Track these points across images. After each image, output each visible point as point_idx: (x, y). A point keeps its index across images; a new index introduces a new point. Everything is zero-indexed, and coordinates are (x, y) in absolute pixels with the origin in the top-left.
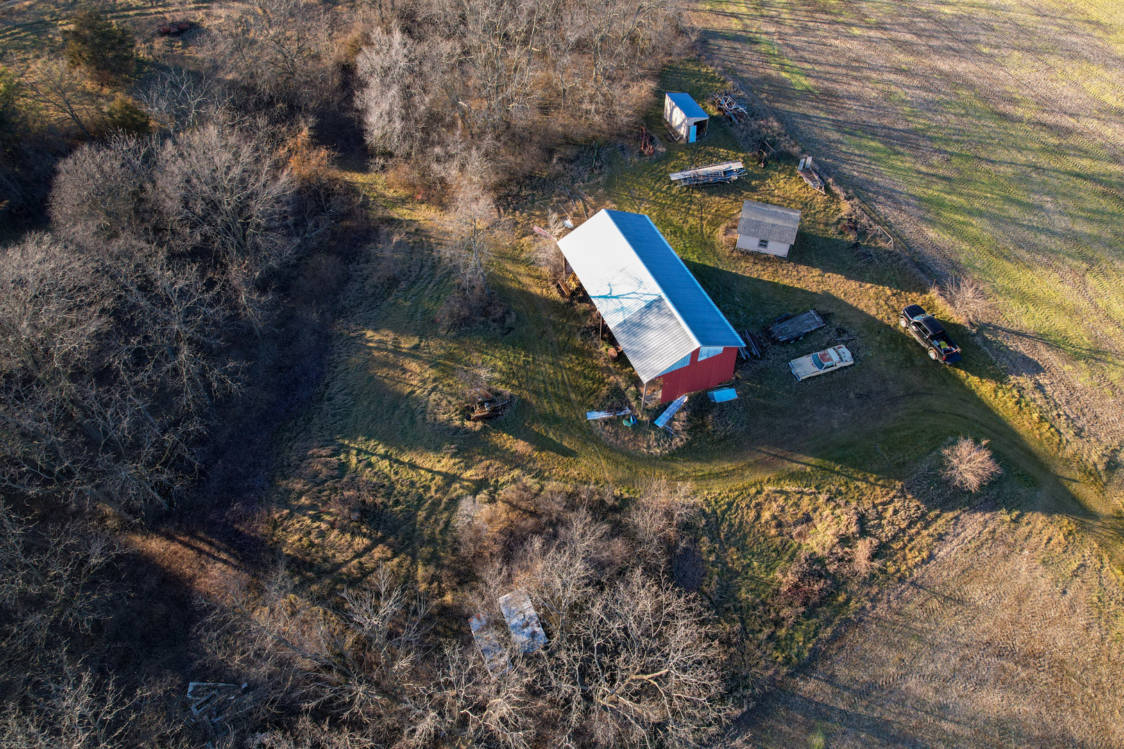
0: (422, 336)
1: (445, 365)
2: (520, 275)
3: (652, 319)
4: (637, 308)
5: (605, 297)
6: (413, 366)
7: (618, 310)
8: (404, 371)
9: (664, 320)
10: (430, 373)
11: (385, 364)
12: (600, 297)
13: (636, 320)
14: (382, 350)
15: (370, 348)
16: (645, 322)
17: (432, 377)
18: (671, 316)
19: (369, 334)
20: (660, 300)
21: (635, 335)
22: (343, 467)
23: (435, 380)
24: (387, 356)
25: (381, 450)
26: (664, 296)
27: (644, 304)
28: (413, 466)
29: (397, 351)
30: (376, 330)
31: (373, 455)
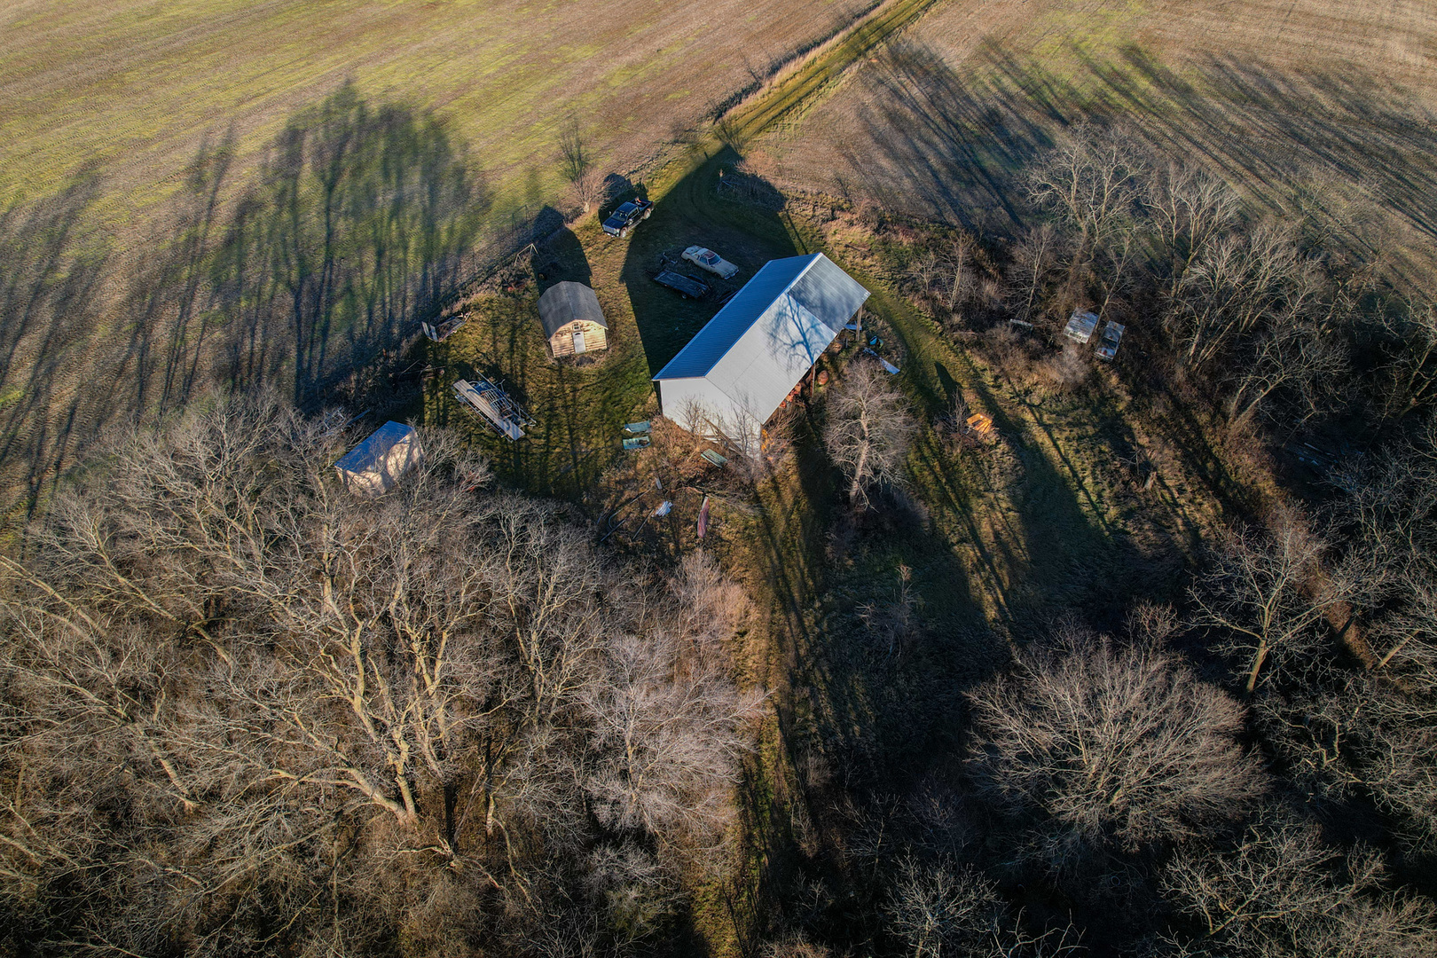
0: (947, 546)
1: (959, 500)
2: (784, 510)
3: (813, 295)
4: (807, 312)
5: (807, 347)
6: (985, 529)
7: (817, 331)
8: (997, 535)
9: (810, 286)
10: (979, 507)
11: (1010, 559)
12: (809, 353)
13: (819, 312)
14: (997, 578)
15: (1005, 595)
16: (817, 302)
17: (981, 501)
18: (803, 280)
19: (991, 613)
20: (791, 293)
21: (833, 310)
22: (1127, 515)
23: (982, 496)
24: (1000, 566)
25: (1082, 497)
26: (787, 290)
27: (801, 307)
28: (1066, 461)
29: (985, 558)
30: (980, 609)
31: (1091, 502)
